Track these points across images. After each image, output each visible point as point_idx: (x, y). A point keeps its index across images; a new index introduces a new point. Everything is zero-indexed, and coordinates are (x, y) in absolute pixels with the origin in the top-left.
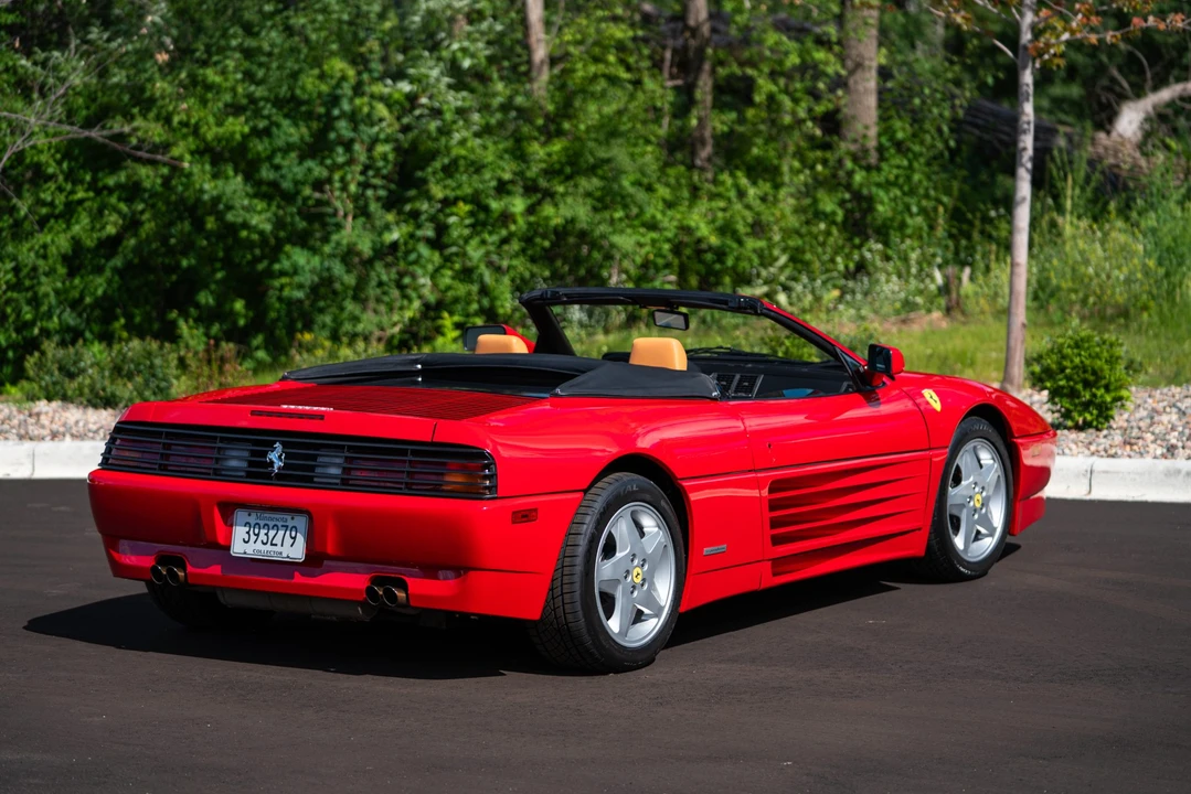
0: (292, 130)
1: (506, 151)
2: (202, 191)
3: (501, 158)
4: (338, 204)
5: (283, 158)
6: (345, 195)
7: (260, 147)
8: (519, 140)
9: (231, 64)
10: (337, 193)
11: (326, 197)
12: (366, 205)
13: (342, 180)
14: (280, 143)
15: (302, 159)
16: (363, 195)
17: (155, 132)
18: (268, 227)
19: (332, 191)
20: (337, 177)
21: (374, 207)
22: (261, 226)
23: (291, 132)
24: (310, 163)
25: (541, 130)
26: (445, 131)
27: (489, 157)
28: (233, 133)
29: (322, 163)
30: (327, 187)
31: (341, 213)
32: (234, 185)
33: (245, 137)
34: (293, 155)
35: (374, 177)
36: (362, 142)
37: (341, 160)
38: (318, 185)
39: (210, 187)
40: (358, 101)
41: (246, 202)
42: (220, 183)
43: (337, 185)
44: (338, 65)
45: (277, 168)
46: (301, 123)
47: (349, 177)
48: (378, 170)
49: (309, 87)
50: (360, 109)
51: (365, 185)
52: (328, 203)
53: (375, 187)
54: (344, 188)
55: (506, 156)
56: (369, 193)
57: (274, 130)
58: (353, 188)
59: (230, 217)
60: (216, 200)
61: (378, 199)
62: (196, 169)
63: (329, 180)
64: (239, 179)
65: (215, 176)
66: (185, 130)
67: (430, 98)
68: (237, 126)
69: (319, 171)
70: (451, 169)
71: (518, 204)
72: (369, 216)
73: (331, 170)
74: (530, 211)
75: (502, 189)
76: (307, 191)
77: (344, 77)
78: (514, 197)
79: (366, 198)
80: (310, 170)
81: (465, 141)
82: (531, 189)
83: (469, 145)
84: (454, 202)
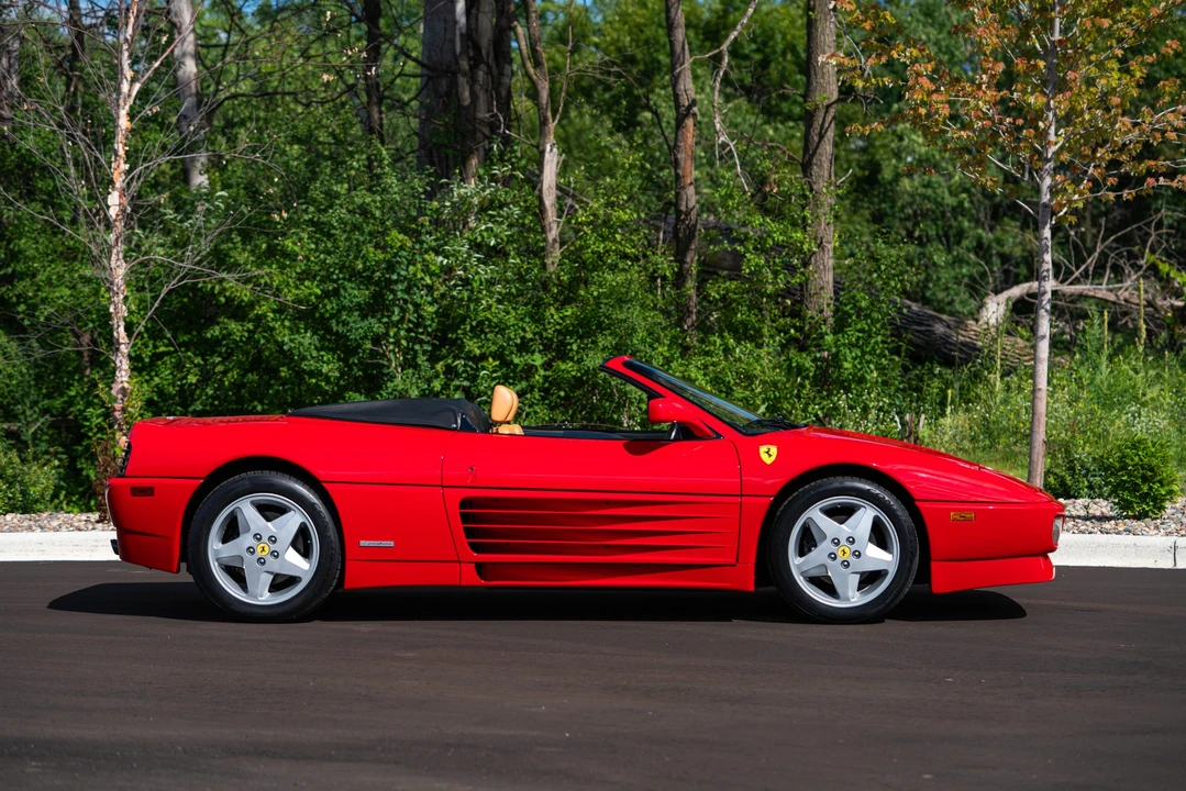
0: (356, 292)
1: (526, 315)
3: (522, 320)
4: (392, 356)
5: (348, 315)
6: (397, 349)
7: (330, 306)
8: (538, 304)
10: (391, 347)
11: (382, 350)
12: (414, 358)
13: (396, 336)
14: (346, 302)
15: (364, 317)
16: (412, 348)
18: (336, 375)
19: (387, 345)
20: (391, 333)
21: (421, 359)
22: (330, 374)
23: (357, 294)
24: (370, 320)
25: (556, 297)
26: (473, 299)
27: (511, 319)
29: (380, 321)
30: (384, 342)
31: (393, 364)
32: (307, 339)
34: (357, 313)
35: (422, 333)
36: (415, 303)
38: (377, 340)
40: (412, 269)
41: (315, 354)
43: (392, 340)
44: (397, 237)
45: (345, 323)
46: (363, 286)
48: (425, 327)
51: (414, 341)
52: (383, 356)
53: (421, 342)
54: (397, 343)
55: (527, 319)
56: (418, 347)
57: (342, 292)
58: (404, 343)
59: (303, 366)
61: (425, 352)
63: (387, 334)
67: (465, 269)
68: (313, 289)
69: (378, 328)
70: (478, 331)
71: (538, 360)
72: (416, 366)
73: (388, 326)
74: (547, 366)
75: (524, 347)
76: (369, 345)
77: (402, 248)
78: (533, 352)
79: (416, 352)
80: (370, 328)
81: (490, 307)
82: (547, 348)
83: (493, 309)
84: (483, 357)
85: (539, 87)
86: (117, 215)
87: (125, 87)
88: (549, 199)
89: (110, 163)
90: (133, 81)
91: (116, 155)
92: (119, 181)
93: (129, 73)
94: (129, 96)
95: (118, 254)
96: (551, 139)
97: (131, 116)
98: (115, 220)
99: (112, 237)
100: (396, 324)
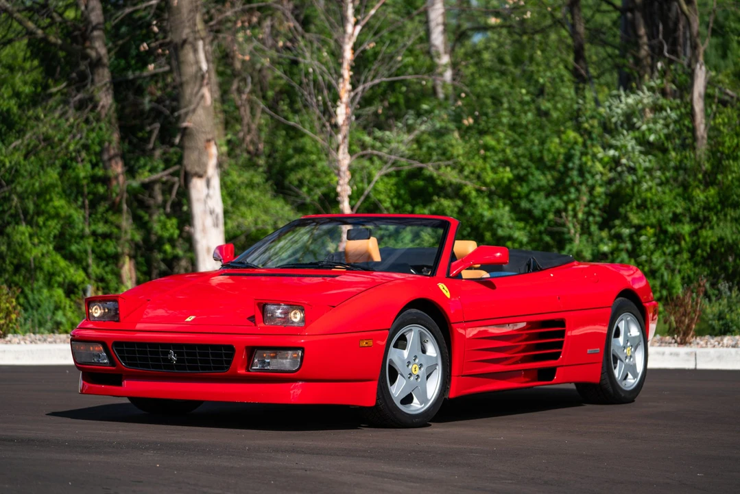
0: (541, 177)
1: (678, 195)
2: (482, 216)
3: (675, 199)
4: (570, 225)
5: (535, 195)
6: (575, 220)
7: (522, 189)
8: (685, 186)
9: (502, 135)
10: (570, 218)
11: (563, 220)
12: (589, 228)
13: (574, 209)
14: (534, 186)
15: (547, 196)
16: (587, 220)
17: (452, 176)
18: (525, 240)
19: (567, 217)
20: (570, 207)
21: (594, 228)
22: (521, 238)
23: (542, 179)
24: (553, 198)
25: (700, 182)
26: (638, 183)
27: (667, 198)
28: (502, 178)
29: (561, 198)
30: (564, 214)
31: (572, 231)
32: (503, 213)
33: (510, 181)
34: (542, 194)
35: (594, 208)
36: (587, 185)
37: (573, 196)
38: (558, 212)
39: (487, 214)
40: (584, 159)
41: (511, 224)
42: (494, 211)
43: (571, 213)
44: (572, 135)
45: (531, 201)
46: (547, 173)
47: (578, 208)
48: (597, 204)
49: (553, 149)
50: (586, 163)
51: (589, 214)
52: (564, 225)
53: (594, 215)
54: (575, 216)
55: (678, 198)
56: (591, 219)
57: (530, 177)
58: (580, 215)
59: (500, 232)
60: (491, 222)
61: (596, 223)
62: (479, 201)
63: (566, 210)
64: (507, 208)
65: (491, 206)
66: (472, 176)
67: (628, 160)
68: (507, 174)
69: (559, 204)
70: (642, 206)
71: (686, 228)
72: (590, 234)
73: (566, 203)
74: (694, 233)
75: (676, 219)
76: (551, 216)
77: (576, 143)
78: (683, 224)
79: (589, 222)
80: (553, 203)
81: (651, 188)
82: (695, 219)
83: (653, 191)
84: (644, 227)
85: (691, 20)
86: (344, 121)
87: (349, 28)
88: (699, 106)
89: (338, 84)
90: (356, 23)
91: (344, 79)
92: (345, 97)
93: (352, 20)
94: (353, 35)
95: (343, 150)
96: (701, 59)
97: (354, 49)
98: (342, 125)
99: (340, 137)
100: (572, 201)
